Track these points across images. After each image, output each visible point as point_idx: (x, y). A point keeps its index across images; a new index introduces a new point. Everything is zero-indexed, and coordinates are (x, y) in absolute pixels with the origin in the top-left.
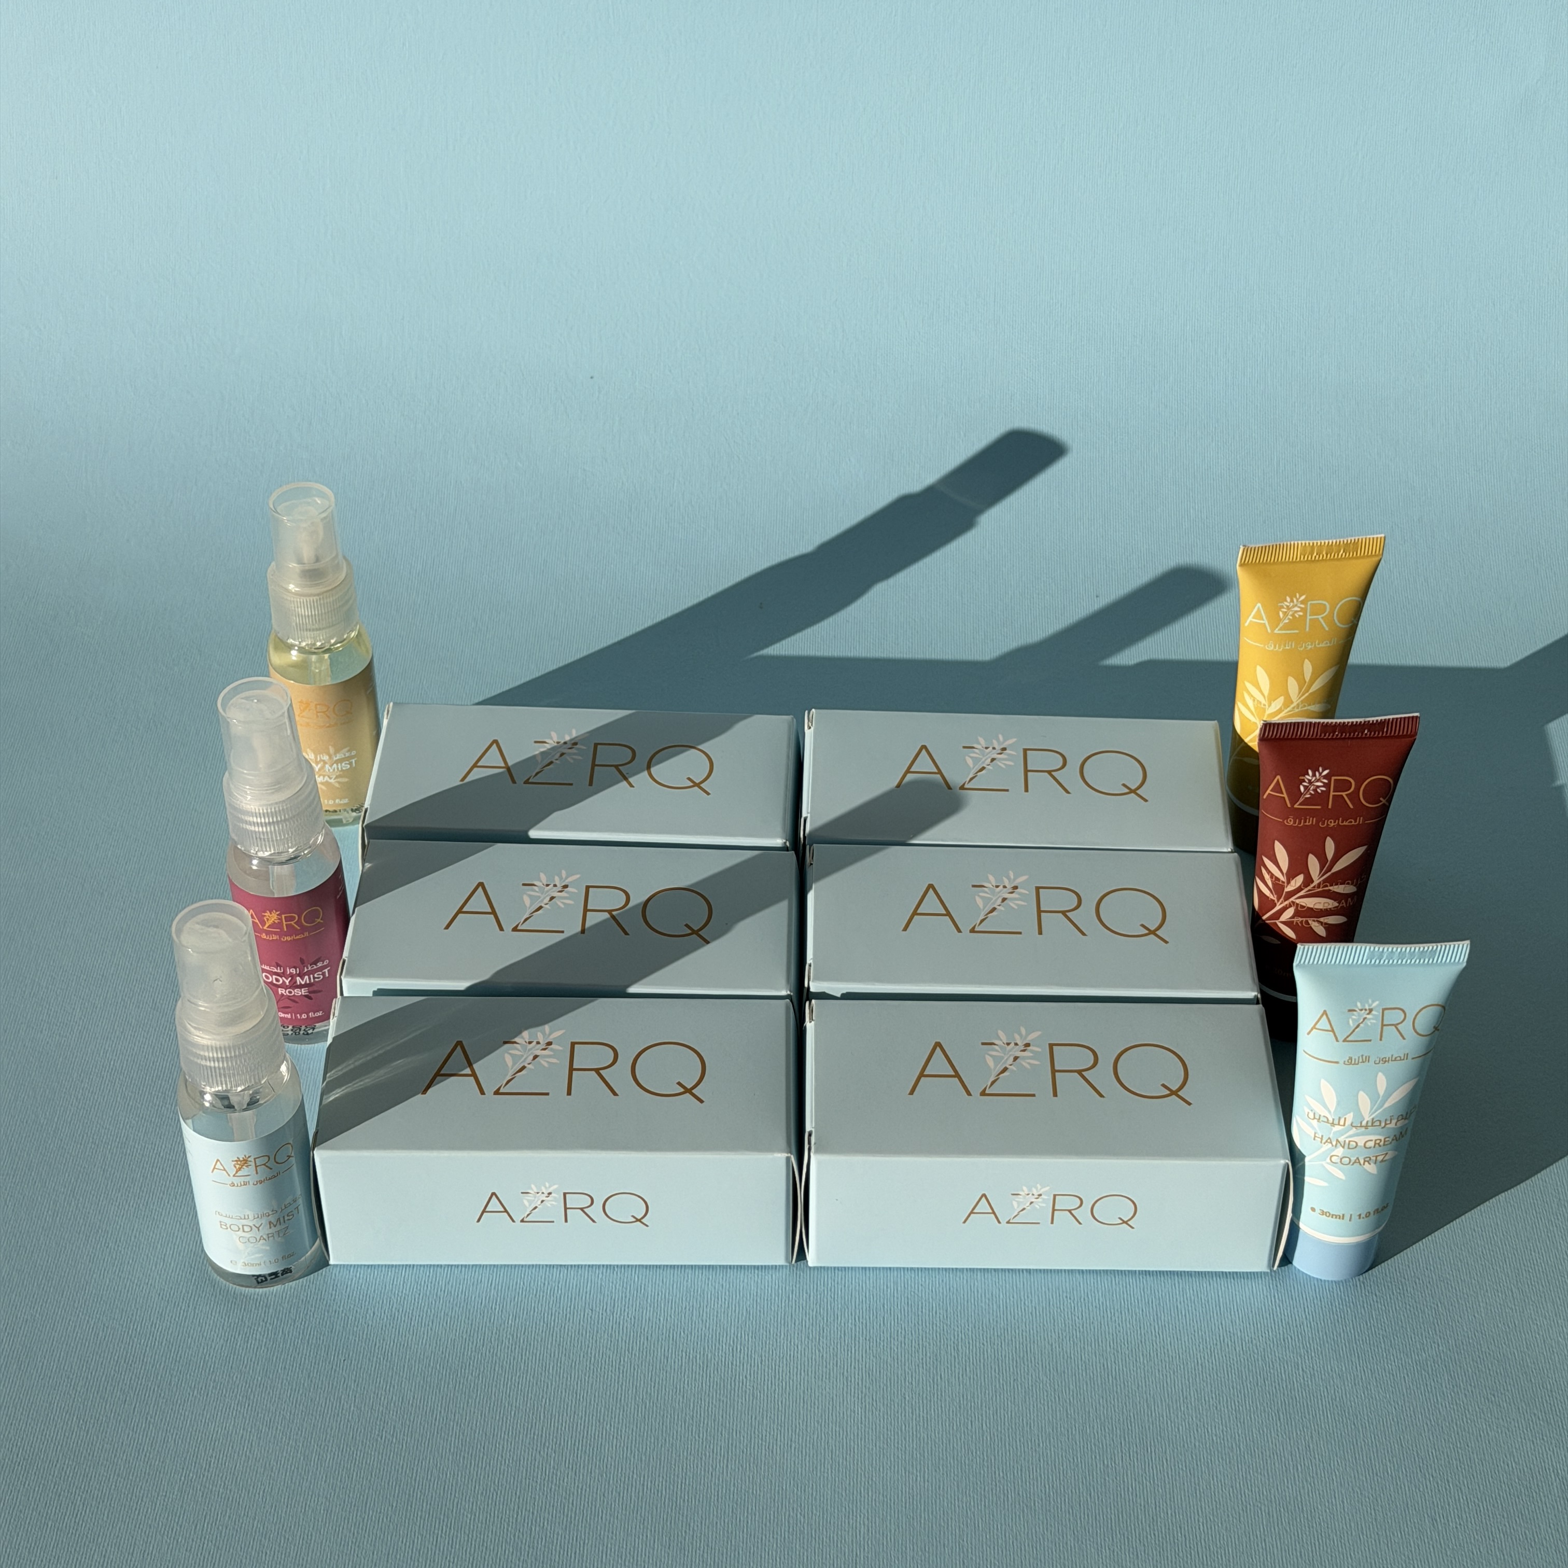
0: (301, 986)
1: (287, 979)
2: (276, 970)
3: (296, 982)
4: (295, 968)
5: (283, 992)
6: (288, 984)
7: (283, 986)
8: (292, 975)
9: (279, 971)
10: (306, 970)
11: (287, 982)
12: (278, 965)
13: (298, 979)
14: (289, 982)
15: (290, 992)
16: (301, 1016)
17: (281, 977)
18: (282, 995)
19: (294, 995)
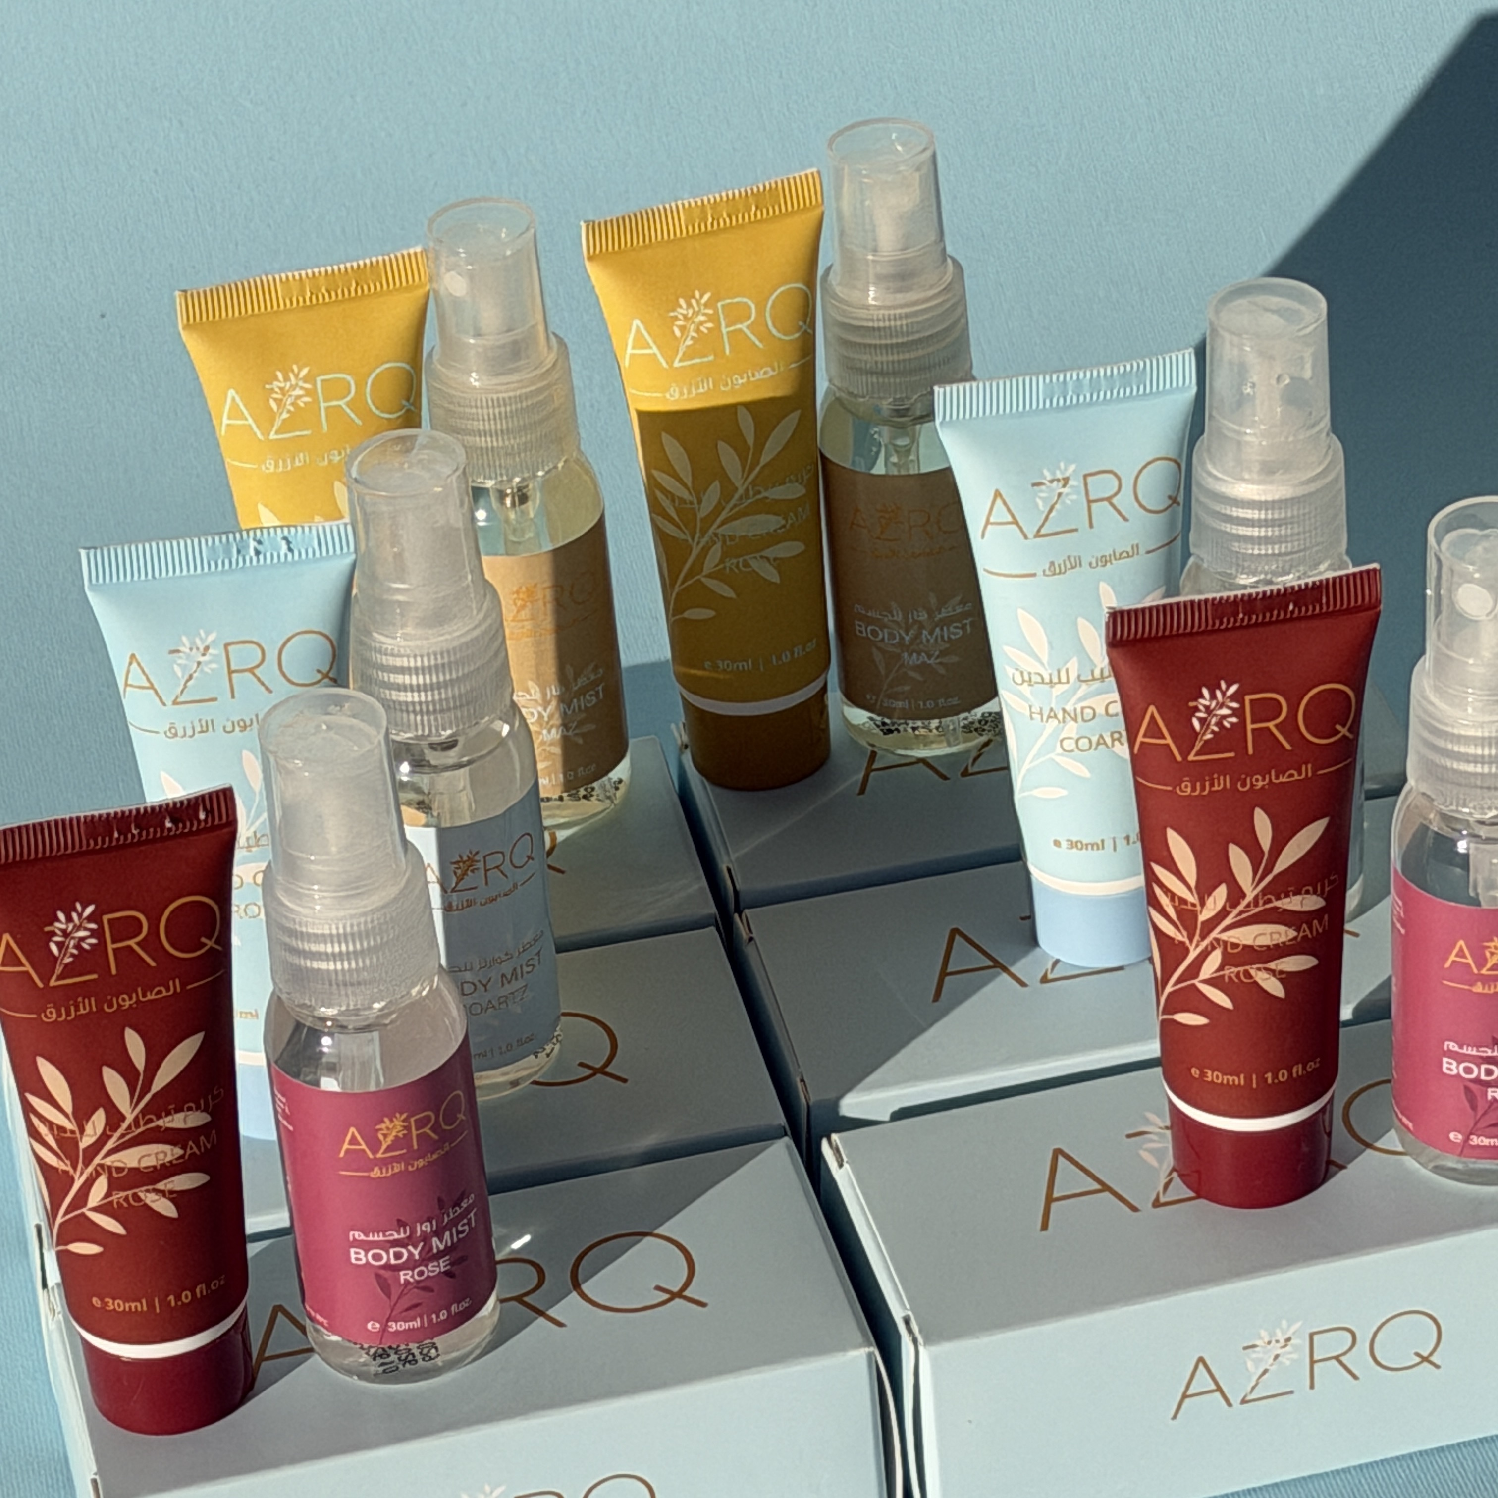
0: (440, 1254)
1: (415, 1247)
2: (396, 1236)
3: (431, 1249)
4: (429, 1220)
5: (408, 1277)
6: (417, 1257)
7: (411, 1264)
8: (425, 1238)
9: (402, 1236)
10: (446, 1220)
11: (416, 1253)
12: (401, 1224)
13: (435, 1241)
14: (420, 1253)
15: (421, 1273)
16: (438, 1317)
17: (405, 1246)
18: (407, 1281)
19: (428, 1277)
